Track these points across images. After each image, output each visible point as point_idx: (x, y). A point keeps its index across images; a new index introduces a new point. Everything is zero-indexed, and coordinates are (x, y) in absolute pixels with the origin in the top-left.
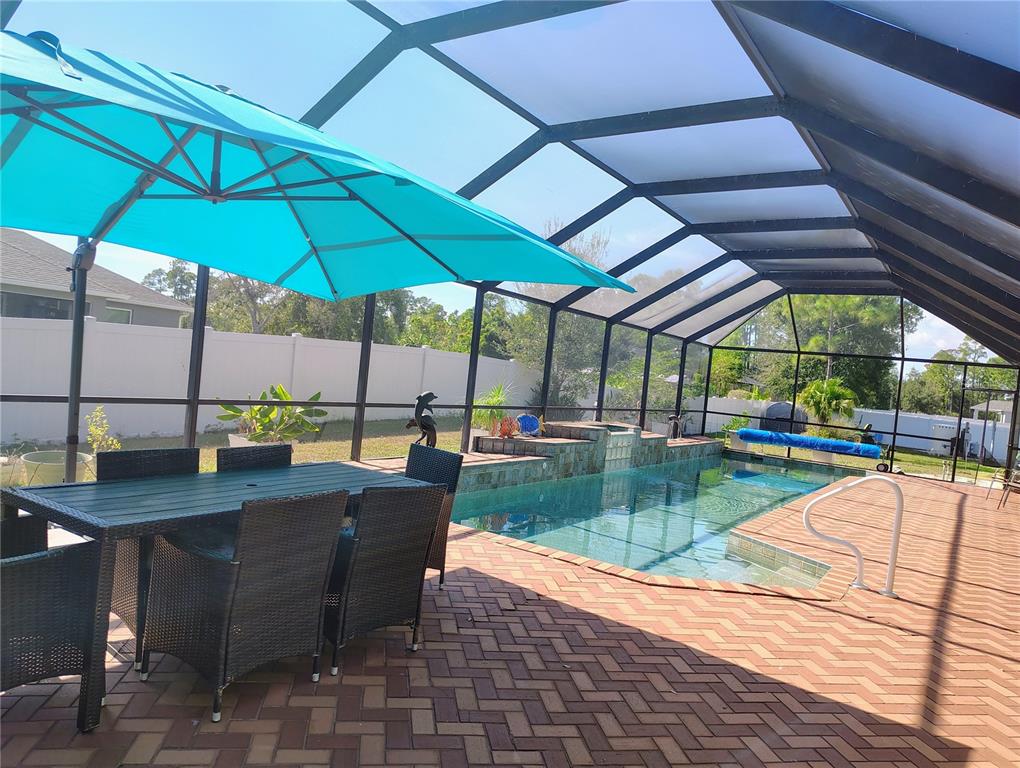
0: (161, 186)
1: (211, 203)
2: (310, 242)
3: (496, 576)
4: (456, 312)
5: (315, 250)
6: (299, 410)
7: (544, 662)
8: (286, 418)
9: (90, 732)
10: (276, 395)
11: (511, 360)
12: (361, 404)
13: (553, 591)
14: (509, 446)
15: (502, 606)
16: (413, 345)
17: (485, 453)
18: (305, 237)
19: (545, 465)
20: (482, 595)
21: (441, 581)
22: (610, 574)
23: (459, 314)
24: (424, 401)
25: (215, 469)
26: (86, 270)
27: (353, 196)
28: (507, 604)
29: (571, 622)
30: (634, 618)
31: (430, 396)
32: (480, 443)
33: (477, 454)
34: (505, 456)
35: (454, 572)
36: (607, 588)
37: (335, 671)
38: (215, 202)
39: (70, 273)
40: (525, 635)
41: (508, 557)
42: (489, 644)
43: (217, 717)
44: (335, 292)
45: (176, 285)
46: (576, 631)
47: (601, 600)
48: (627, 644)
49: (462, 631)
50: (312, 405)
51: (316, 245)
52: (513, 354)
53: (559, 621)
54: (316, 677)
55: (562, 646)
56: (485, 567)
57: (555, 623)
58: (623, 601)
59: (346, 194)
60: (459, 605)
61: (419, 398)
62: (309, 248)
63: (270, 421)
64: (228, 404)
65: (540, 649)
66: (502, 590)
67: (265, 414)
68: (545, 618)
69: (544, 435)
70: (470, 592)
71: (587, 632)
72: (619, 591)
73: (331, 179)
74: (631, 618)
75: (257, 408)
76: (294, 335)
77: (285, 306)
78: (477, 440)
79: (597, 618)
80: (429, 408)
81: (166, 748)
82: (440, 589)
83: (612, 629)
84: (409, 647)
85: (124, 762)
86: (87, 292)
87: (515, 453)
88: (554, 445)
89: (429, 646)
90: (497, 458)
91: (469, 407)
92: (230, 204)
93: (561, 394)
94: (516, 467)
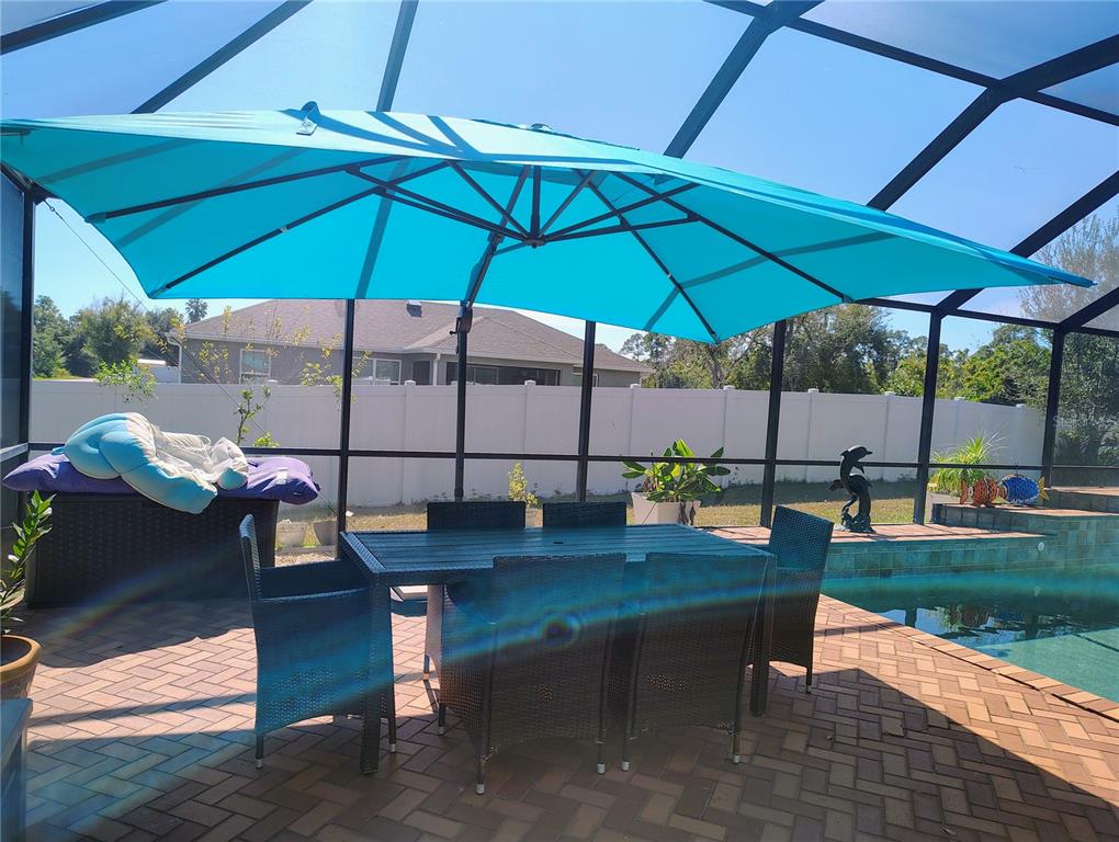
0: (508, 241)
1: (530, 247)
2: (672, 278)
3: (896, 687)
4: (967, 351)
5: (679, 287)
6: (701, 467)
7: (915, 817)
8: (685, 477)
9: (369, 775)
10: (678, 453)
11: (1018, 405)
12: (770, 461)
13: (978, 720)
14: (985, 518)
15: (886, 728)
16: (903, 394)
17: (949, 525)
18: (664, 273)
19: (1041, 545)
20: (862, 708)
21: (809, 682)
22: (1089, 710)
23: (970, 354)
24: (853, 458)
25: (542, 525)
26: (466, 333)
27: (693, 217)
28: (893, 726)
29: (986, 769)
30: (1105, 784)
31: (861, 452)
32: (943, 513)
33: (936, 526)
34: (980, 531)
35: (838, 672)
36: (1074, 730)
37: (626, 765)
38: (534, 246)
39: (456, 336)
40: (903, 773)
41: (925, 664)
42: (842, 776)
43: (481, 789)
44: (712, 332)
45: (652, 348)
46: (990, 784)
47: (1055, 746)
48: (1073, 823)
49: (812, 751)
50: (715, 463)
51: (679, 281)
52: (1023, 397)
53: (967, 765)
54: (601, 768)
55: (955, 801)
56: (887, 673)
57: (959, 766)
58: (1097, 754)
59: (685, 216)
60: (824, 717)
61: (845, 454)
62: (672, 286)
63: (672, 479)
64: (630, 461)
65: (916, 797)
66: (895, 706)
67: (666, 472)
68: (945, 755)
69: (1046, 505)
70: (847, 703)
71: (1008, 790)
72: (1094, 737)
73: (656, 197)
74: (1100, 783)
75: (659, 465)
76: (725, 388)
77: (748, 359)
78: (938, 509)
79: (1036, 771)
80: (860, 467)
81: (424, 811)
82: (808, 693)
83: (1055, 794)
84: (730, 756)
85: (382, 814)
86: (468, 354)
87: (992, 527)
88: (1058, 518)
89: (758, 761)
90: (961, 533)
91: (924, 466)
92: (550, 245)
93: (1101, 450)
94: (990, 546)
